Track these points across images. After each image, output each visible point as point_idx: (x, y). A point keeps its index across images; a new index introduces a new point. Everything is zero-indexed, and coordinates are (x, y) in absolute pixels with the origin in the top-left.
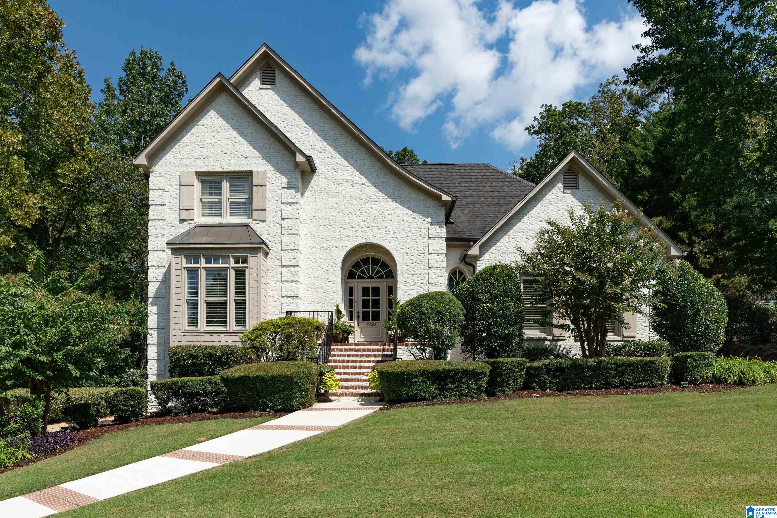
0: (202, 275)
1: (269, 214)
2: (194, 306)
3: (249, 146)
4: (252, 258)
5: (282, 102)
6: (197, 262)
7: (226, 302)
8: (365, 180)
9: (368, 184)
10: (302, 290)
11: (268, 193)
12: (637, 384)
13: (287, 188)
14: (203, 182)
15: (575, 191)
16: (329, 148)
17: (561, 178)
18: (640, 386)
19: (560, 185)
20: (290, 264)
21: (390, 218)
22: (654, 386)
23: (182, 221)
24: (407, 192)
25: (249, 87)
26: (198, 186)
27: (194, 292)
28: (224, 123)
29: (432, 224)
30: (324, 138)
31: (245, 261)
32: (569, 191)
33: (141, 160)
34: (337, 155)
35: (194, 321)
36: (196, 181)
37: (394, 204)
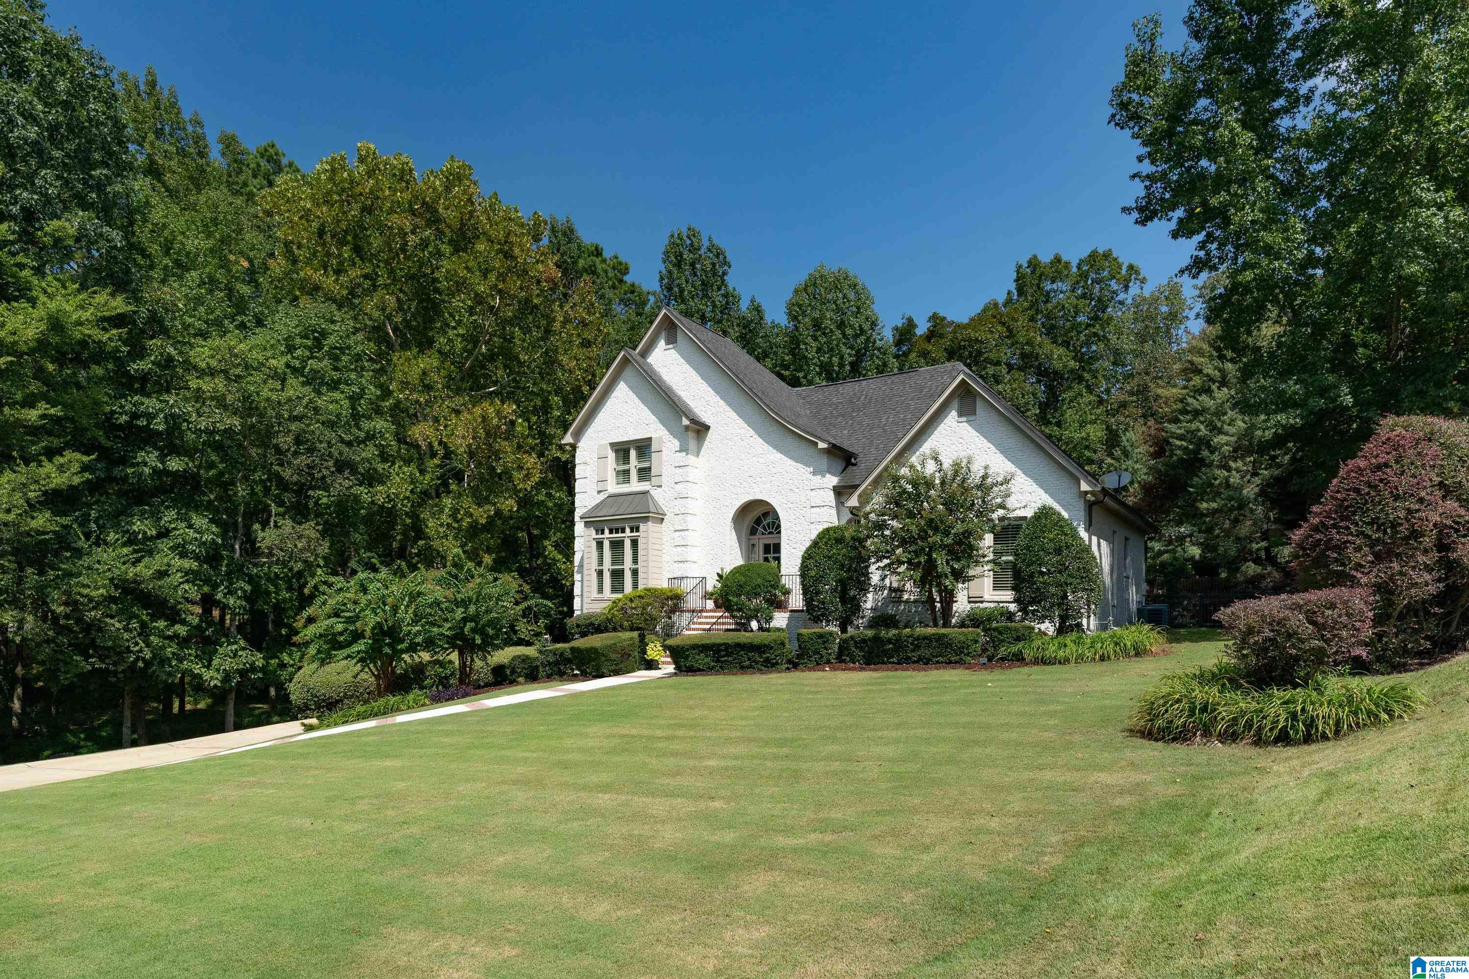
0: (606, 544)
1: (665, 480)
2: (600, 573)
3: (649, 412)
4: (642, 527)
5: (682, 360)
6: (603, 533)
7: (623, 570)
8: (752, 432)
9: (756, 436)
10: (692, 554)
11: (664, 458)
12: (935, 660)
13: (680, 451)
14: (617, 451)
15: (972, 418)
16: (722, 403)
17: (955, 404)
18: (938, 662)
19: (954, 413)
20: (680, 528)
21: (774, 470)
22: (951, 662)
23: (599, 492)
24: (790, 441)
25: (657, 350)
26: (611, 456)
27: (601, 562)
28: (631, 393)
29: (814, 473)
30: (717, 392)
31: (638, 530)
32: (964, 419)
33: (568, 439)
34: (728, 409)
35: (600, 589)
36: (610, 451)
37: (779, 455)
